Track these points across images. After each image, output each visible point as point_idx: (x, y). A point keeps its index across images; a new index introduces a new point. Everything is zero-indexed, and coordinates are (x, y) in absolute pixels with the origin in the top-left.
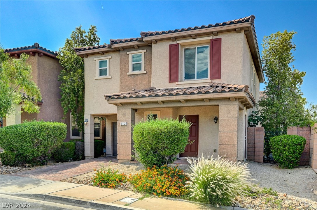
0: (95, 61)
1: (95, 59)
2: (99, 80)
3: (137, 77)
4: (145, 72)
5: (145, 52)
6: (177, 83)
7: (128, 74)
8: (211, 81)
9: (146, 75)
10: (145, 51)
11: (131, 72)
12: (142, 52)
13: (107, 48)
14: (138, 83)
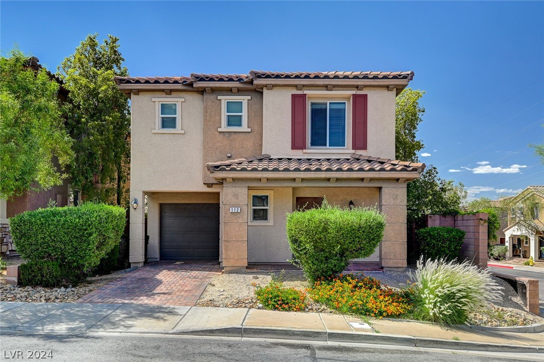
0: (153, 103)
1: (154, 100)
2: (160, 135)
3: (235, 136)
4: (249, 130)
5: (248, 100)
6: (304, 151)
7: (219, 130)
8: (353, 151)
9: (250, 134)
10: (249, 98)
11: (224, 127)
12: (244, 99)
13: (181, 85)
14: (237, 145)
